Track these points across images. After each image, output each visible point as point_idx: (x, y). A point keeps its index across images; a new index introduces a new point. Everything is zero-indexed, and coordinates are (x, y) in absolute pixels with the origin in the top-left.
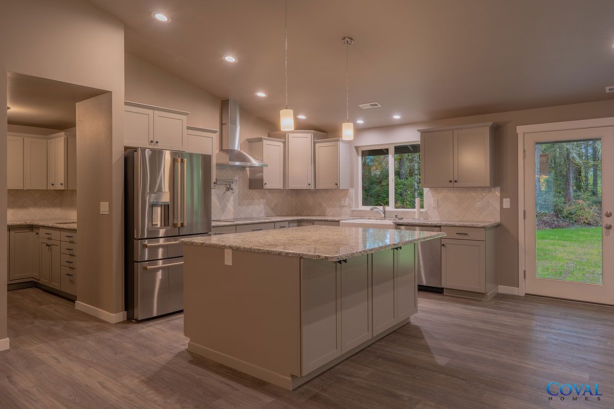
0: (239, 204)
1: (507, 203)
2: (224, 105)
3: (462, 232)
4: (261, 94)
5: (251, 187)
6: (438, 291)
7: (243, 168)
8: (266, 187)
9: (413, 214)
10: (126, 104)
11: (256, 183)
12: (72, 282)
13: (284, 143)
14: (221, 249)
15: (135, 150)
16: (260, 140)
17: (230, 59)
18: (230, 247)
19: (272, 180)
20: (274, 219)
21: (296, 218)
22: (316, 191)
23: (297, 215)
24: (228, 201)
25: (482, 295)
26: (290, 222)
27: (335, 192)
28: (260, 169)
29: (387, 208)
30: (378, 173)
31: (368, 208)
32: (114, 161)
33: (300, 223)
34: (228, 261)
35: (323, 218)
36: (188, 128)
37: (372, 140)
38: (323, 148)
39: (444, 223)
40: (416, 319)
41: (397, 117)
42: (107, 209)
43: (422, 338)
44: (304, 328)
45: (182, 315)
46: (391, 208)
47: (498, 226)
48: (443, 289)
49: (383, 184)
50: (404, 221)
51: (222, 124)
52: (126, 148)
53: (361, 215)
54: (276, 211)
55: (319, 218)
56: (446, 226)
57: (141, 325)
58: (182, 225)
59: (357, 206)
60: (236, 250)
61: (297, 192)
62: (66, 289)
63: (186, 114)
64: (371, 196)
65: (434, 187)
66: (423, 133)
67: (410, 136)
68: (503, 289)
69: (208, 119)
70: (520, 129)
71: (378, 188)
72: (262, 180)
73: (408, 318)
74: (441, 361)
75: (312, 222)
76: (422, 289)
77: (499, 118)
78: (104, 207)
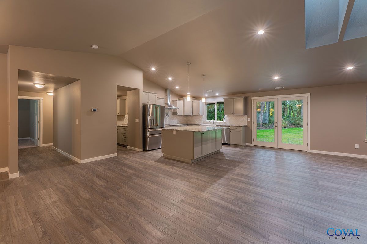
0: (170, 120)
1: (249, 120)
2: (166, 90)
3: (236, 127)
4: (177, 87)
5: (173, 115)
6: (228, 145)
7: (171, 109)
8: (178, 115)
9: (221, 123)
10: (143, 92)
11: (175, 114)
12: (125, 141)
13: (183, 101)
14: (173, 130)
15: (146, 104)
16: (176, 100)
17: (170, 79)
18: (175, 130)
19: (180, 112)
20: (180, 124)
21: (187, 124)
22: (193, 116)
23: (186, 123)
24: (167, 119)
25: (241, 145)
26: (185, 125)
27: (199, 116)
28: (176, 109)
29: (214, 121)
30: (211, 109)
31: (209, 121)
32: (140, 108)
33: (188, 125)
34: (174, 133)
35: (195, 124)
36: (157, 98)
37: (210, 101)
38: (195, 103)
39: (230, 125)
40: (221, 151)
41: (217, 94)
42: (138, 120)
43: (223, 154)
44: (194, 148)
45: (161, 149)
46: (215, 121)
47: (246, 126)
48: (230, 144)
49: (213, 113)
50: (219, 125)
51: (165, 96)
52: (143, 104)
53: (206, 123)
54: (180, 122)
55: (194, 124)
56: (231, 126)
57: (148, 152)
58: (158, 125)
59: (205, 120)
60: (176, 130)
61: (187, 116)
62: (123, 143)
63: (157, 94)
64: (209, 118)
65: (228, 115)
66: (225, 99)
67: (221, 100)
68: (247, 144)
69: (161, 94)
70: (252, 98)
71: (211, 115)
72: (177, 112)
73: (220, 150)
74: (227, 158)
75: (192, 125)
76: (224, 144)
77: (246, 95)
78: (137, 120)
